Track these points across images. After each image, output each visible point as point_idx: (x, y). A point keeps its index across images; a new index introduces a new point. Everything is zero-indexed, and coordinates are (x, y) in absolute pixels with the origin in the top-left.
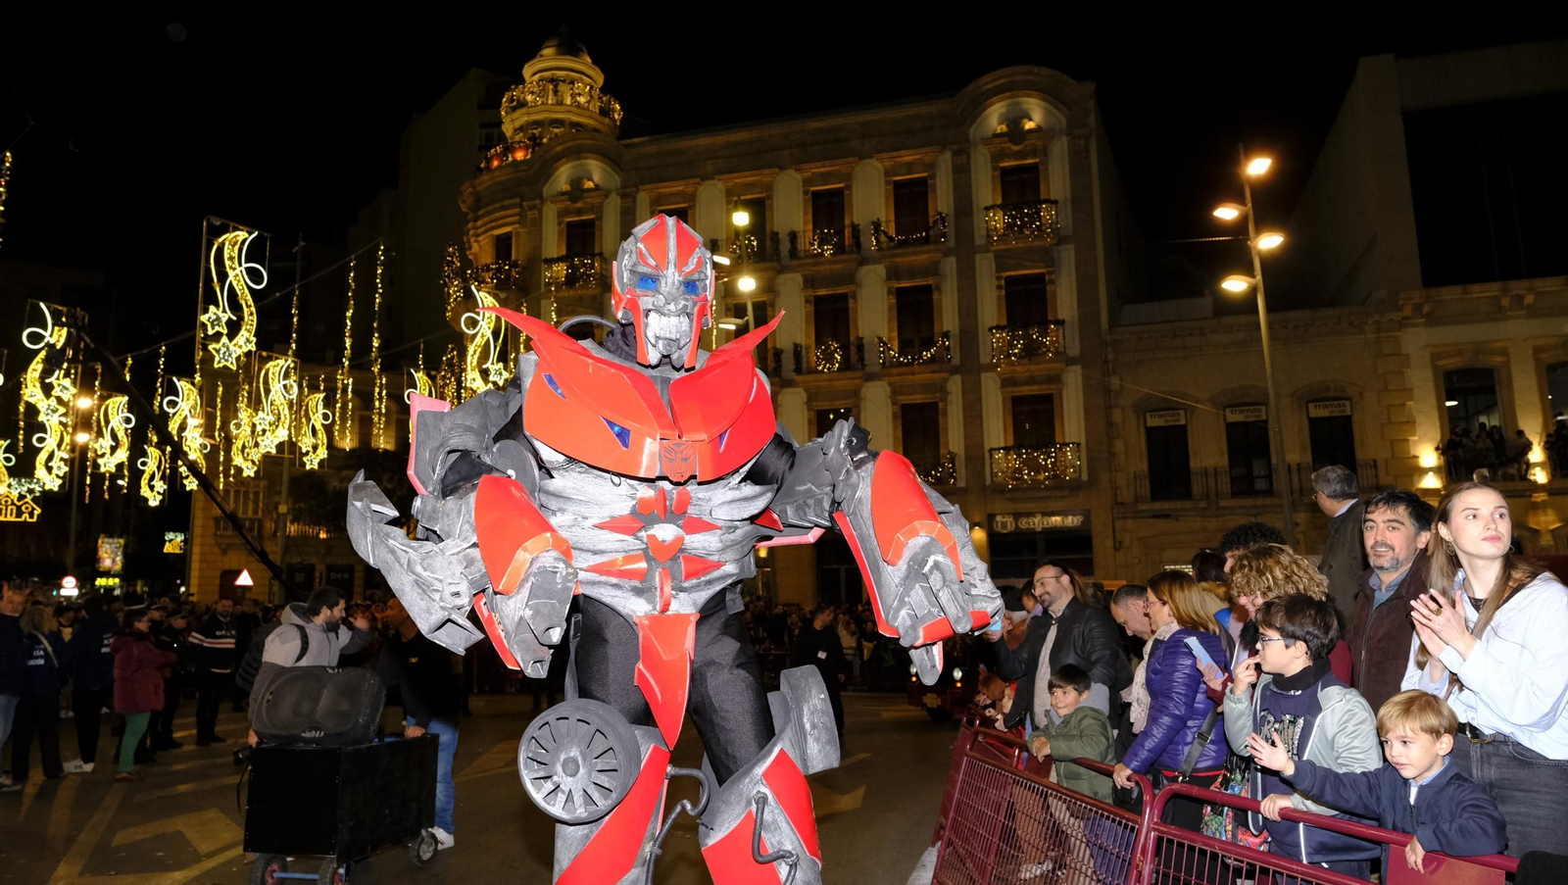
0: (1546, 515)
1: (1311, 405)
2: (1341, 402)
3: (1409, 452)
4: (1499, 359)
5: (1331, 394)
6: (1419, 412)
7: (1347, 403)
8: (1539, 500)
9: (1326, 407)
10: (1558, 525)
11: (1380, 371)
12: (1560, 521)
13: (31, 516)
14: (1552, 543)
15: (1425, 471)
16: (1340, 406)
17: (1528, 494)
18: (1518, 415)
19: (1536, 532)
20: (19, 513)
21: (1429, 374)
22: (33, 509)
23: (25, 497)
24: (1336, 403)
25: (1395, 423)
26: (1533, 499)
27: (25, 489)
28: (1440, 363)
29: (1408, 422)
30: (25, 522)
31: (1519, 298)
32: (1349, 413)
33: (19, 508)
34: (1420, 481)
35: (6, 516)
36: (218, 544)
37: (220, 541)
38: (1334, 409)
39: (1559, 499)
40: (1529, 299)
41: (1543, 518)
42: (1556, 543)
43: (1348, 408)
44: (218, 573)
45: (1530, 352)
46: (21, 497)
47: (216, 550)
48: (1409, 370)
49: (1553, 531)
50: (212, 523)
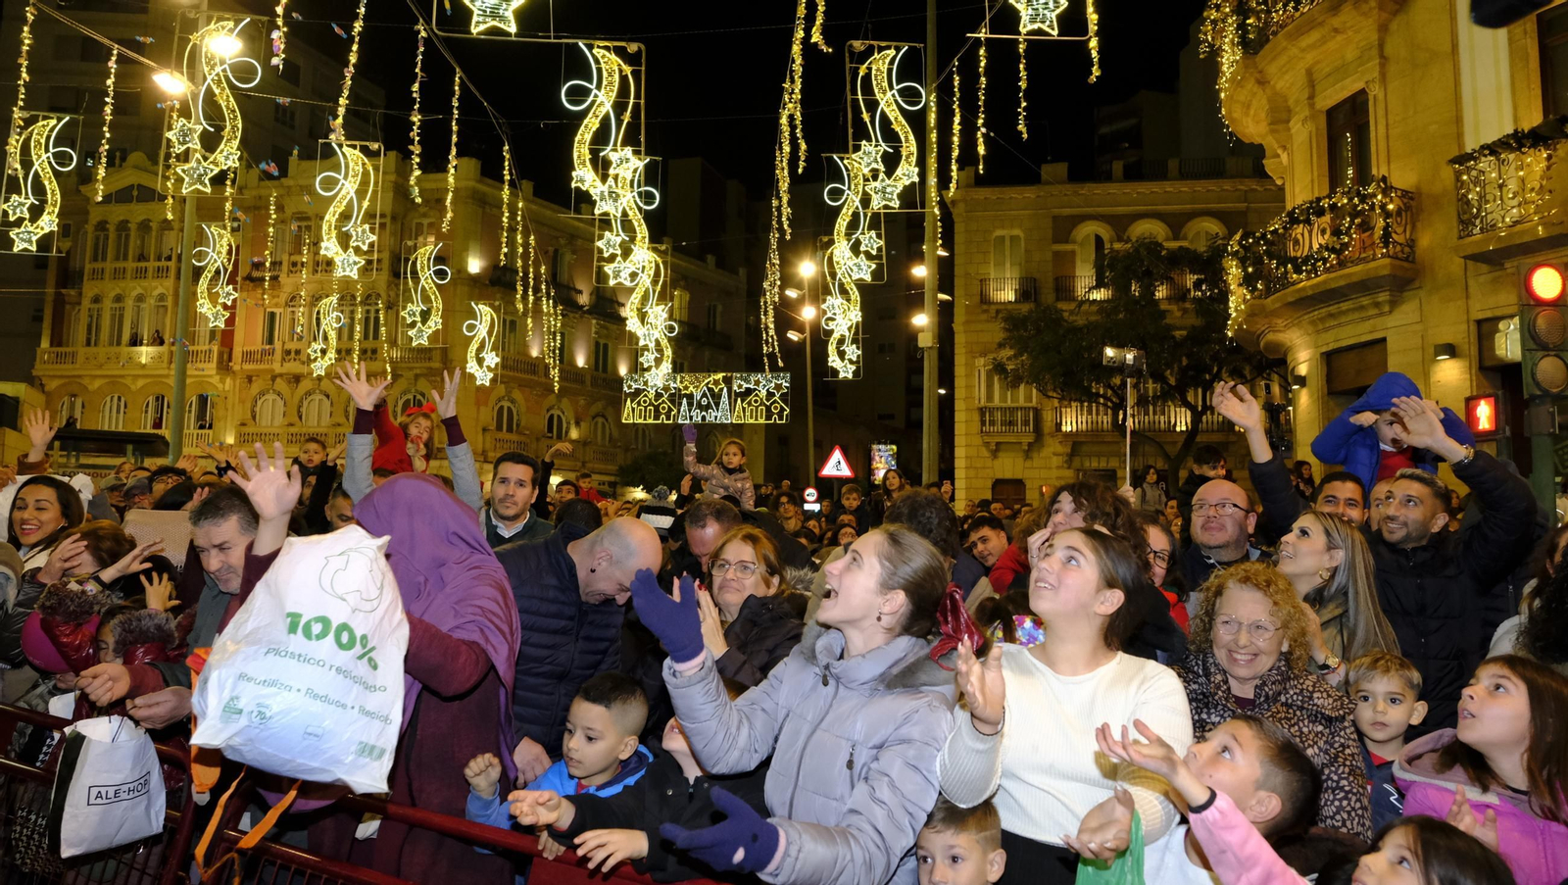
13: (781, 418)
20: (768, 418)
22: (782, 409)
23: (773, 395)
27: (773, 385)
30: (775, 424)
33: (768, 409)
35: (756, 419)
36: (987, 444)
37: (987, 439)
44: (989, 484)
46: (770, 395)
47: (985, 453)
50: (976, 417)
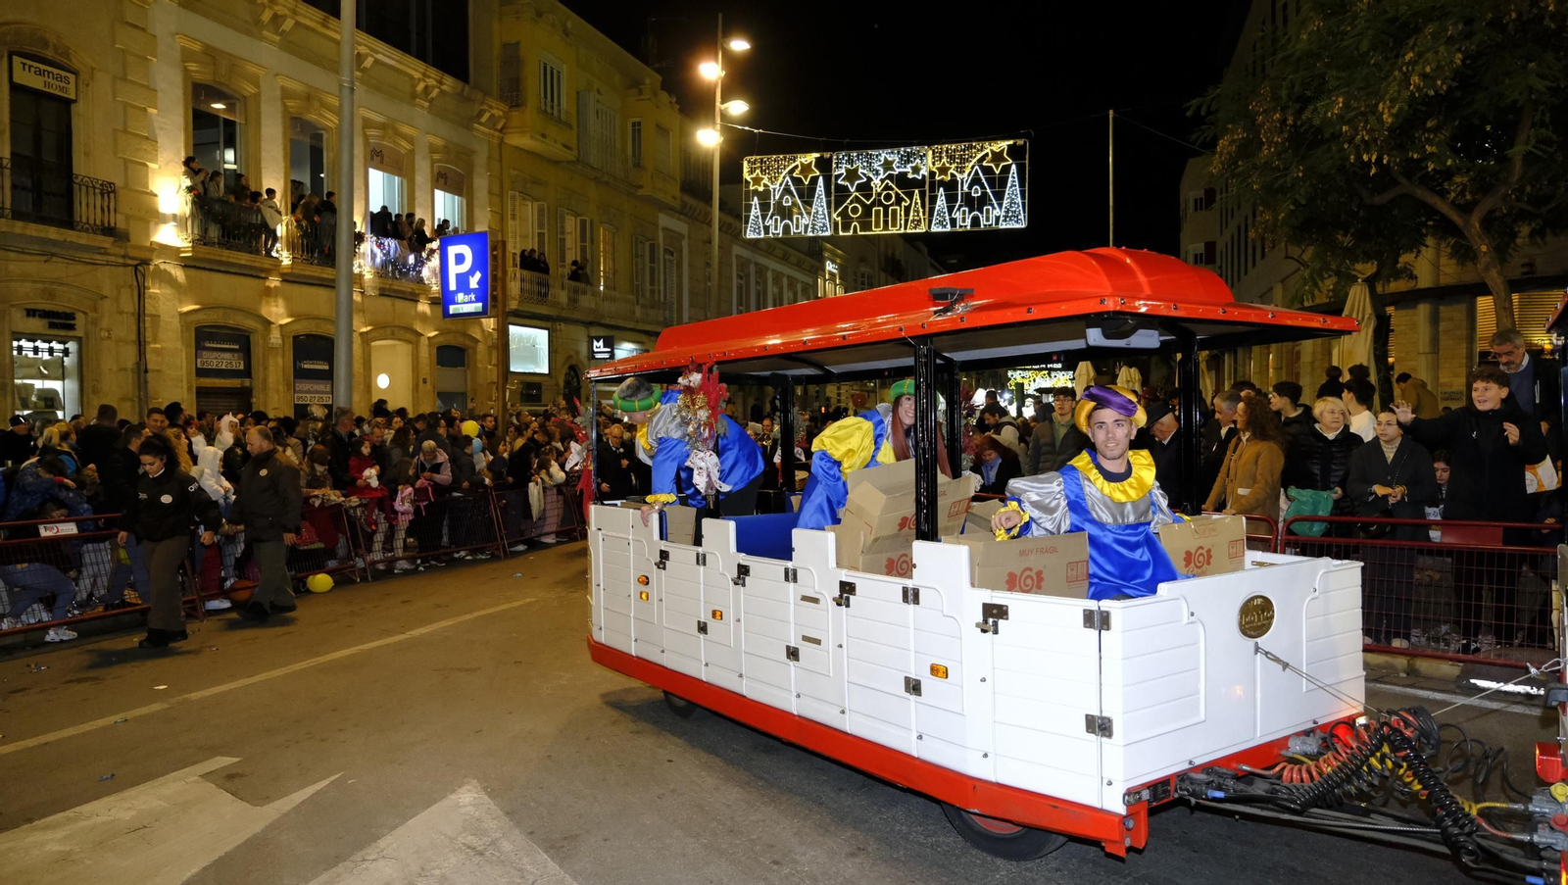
0: (277, 306)
1: (16, 60)
2: (63, 73)
3: (146, 185)
4: (250, 89)
5: (49, 54)
6: (162, 129)
7: (72, 77)
8: (272, 285)
9: (40, 73)
10: (289, 320)
11: (117, 46)
12: (290, 316)
14: (280, 341)
15: (162, 219)
16: (60, 78)
17: (263, 275)
18: (263, 171)
19: (267, 323)
21: (177, 78)
24: (56, 71)
25: (132, 133)
26: (267, 284)
28: (193, 67)
29: (147, 138)
31: (277, 19)
32: (72, 96)
34: (156, 230)
38: (51, 80)
39: (289, 287)
40: (288, 25)
41: (274, 309)
42: (283, 340)
43: (72, 86)
45: (279, 93)
48: (155, 60)
49: (281, 326)
